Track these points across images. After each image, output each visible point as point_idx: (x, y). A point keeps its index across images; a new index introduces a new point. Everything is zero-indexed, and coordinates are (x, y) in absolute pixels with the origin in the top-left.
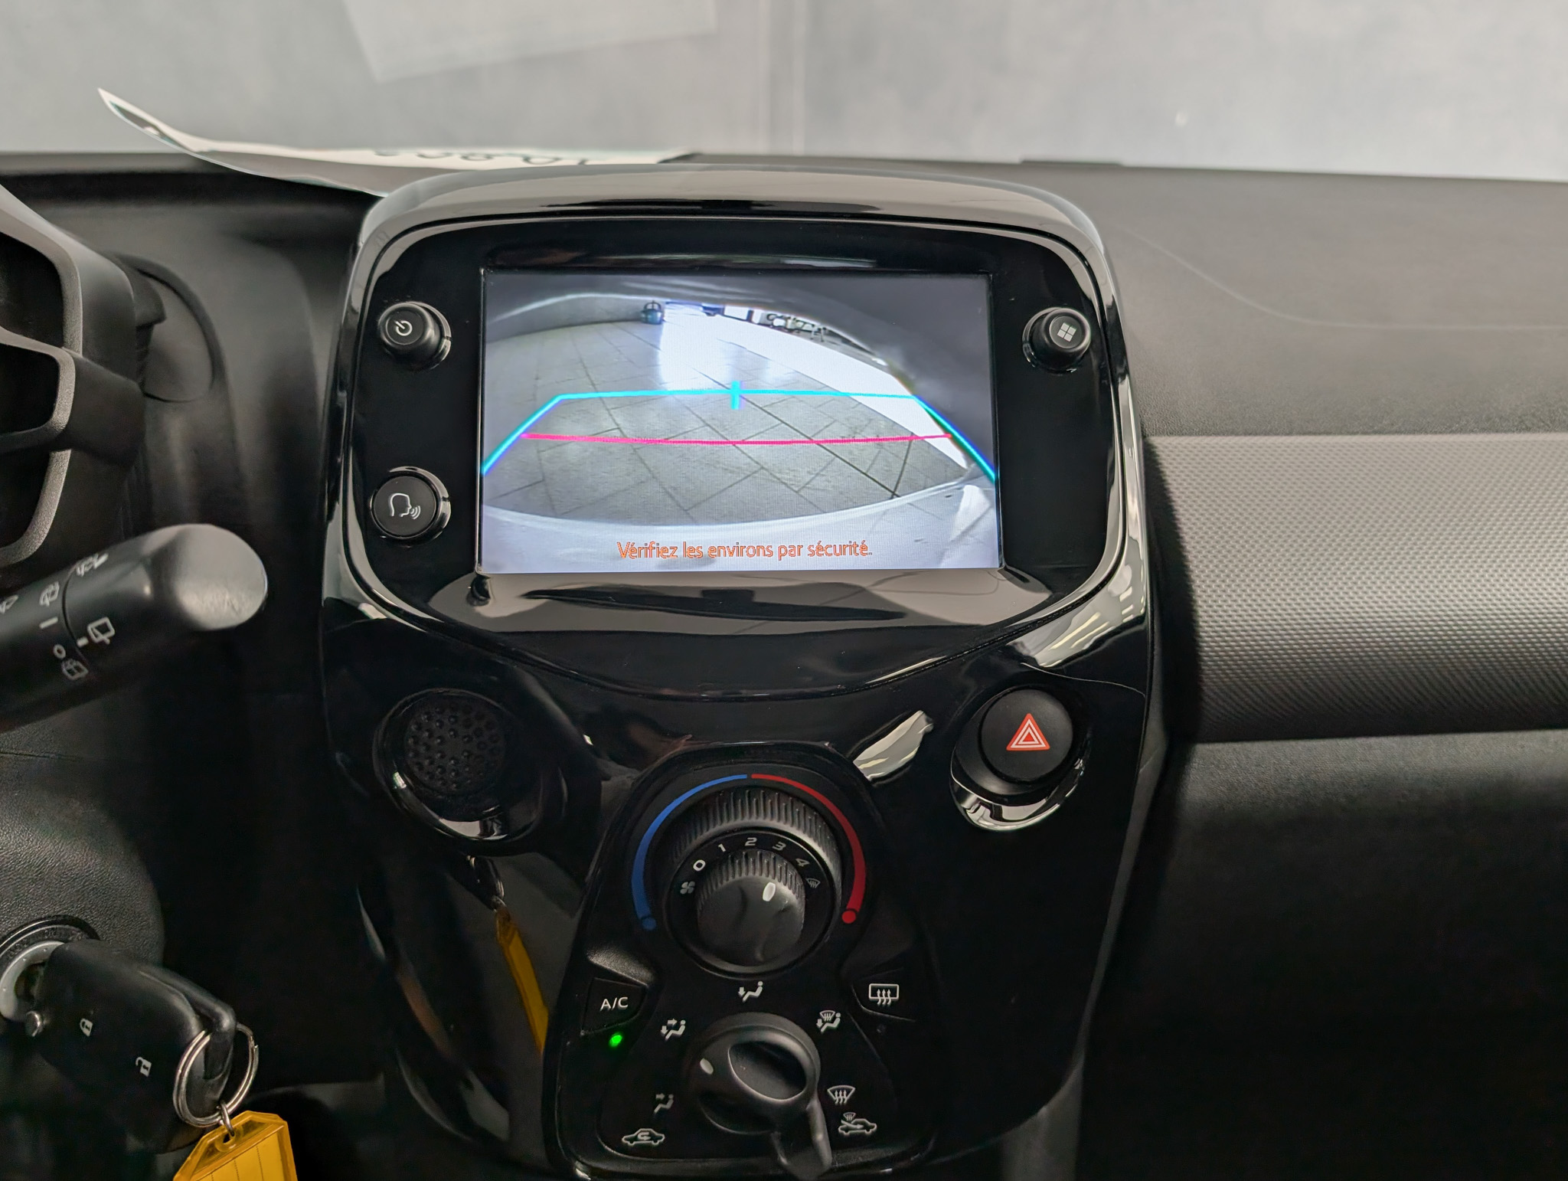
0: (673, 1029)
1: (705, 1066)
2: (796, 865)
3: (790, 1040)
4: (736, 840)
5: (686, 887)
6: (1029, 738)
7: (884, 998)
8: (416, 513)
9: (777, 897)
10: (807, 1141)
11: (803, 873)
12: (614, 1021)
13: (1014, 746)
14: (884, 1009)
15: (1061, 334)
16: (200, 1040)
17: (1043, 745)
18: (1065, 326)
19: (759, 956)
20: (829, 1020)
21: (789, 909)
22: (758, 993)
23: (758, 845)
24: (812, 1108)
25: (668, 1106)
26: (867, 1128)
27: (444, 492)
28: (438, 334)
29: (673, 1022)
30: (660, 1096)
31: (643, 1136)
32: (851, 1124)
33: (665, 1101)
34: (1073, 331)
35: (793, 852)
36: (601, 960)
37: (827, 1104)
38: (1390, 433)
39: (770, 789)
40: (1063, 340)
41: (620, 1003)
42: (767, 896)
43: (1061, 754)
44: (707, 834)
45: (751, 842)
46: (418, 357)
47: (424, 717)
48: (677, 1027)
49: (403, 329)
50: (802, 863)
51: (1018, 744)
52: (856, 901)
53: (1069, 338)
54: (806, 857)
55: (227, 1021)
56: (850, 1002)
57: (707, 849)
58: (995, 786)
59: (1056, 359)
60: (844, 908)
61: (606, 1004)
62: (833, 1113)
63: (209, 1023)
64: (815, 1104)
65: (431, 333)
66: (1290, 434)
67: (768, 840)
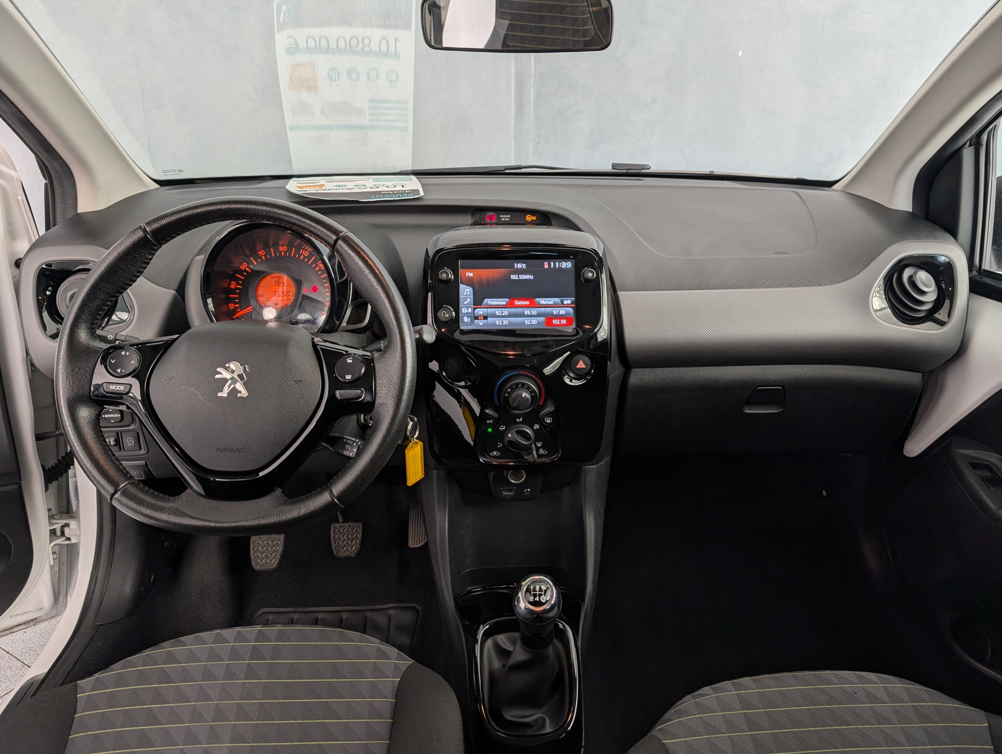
0: (502, 428)
1: (510, 435)
2: (529, 390)
3: (529, 431)
4: (517, 385)
5: (507, 395)
6: (581, 365)
7: (548, 421)
8: (447, 316)
9: (525, 396)
10: (531, 453)
11: (531, 392)
12: (490, 425)
13: (578, 367)
14: (548, 424)
15: (589, 275)
16: (411, 423)
17: (584, 367)
18: (590, 273)
19: (522, 408)
20: (536, 427)
21: (528, 398)
22: (521, 420)
23: (521, 386)
24: (533, 447)
25: (501, 446)
26: (545, 452)
27: (452, 310)
28: (451, 276)
29: (502, 426)
30: (499, 444)
31: (495, 453)
32: (542, 451)
33: (500, 445)
34: (592, 274)
35: (529, 388)
36: (487, 411)
37: (536, 446)
38: (681, 290)
39: (524, 375)
40: (589, 277)
41: (491, 421)
42: (523, 396)
43: (589, 369)
44: (511, 384)
45: (520, 385)
46: (447, 282)
47: (449, 360)
48: (503, 428)
49: (444, 276)
50: (531, 390)
51: (578, 366)
52: (542, 400)
53: (591, 276)
54: (531, 389)
55: (416, 420)
56: (541, 422)
57: (511, 387)
58: (572, 375)
59: (588, 281)
60: (539, 401)
61: (488, 421)
62: (538, 449)
63: (412, 420)
64: (533, 445)
65: (450, 275)
66: (655, 290)
67: (523, 385)
